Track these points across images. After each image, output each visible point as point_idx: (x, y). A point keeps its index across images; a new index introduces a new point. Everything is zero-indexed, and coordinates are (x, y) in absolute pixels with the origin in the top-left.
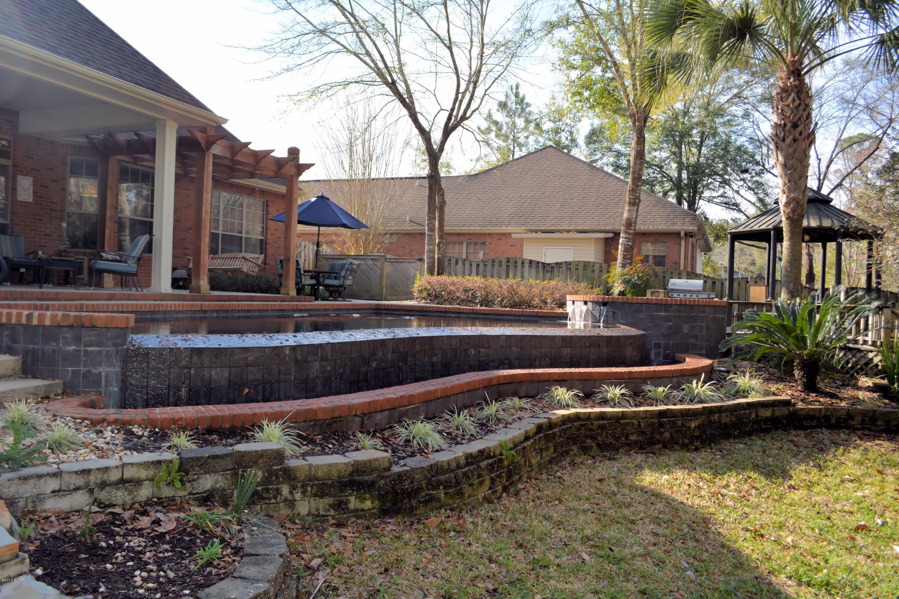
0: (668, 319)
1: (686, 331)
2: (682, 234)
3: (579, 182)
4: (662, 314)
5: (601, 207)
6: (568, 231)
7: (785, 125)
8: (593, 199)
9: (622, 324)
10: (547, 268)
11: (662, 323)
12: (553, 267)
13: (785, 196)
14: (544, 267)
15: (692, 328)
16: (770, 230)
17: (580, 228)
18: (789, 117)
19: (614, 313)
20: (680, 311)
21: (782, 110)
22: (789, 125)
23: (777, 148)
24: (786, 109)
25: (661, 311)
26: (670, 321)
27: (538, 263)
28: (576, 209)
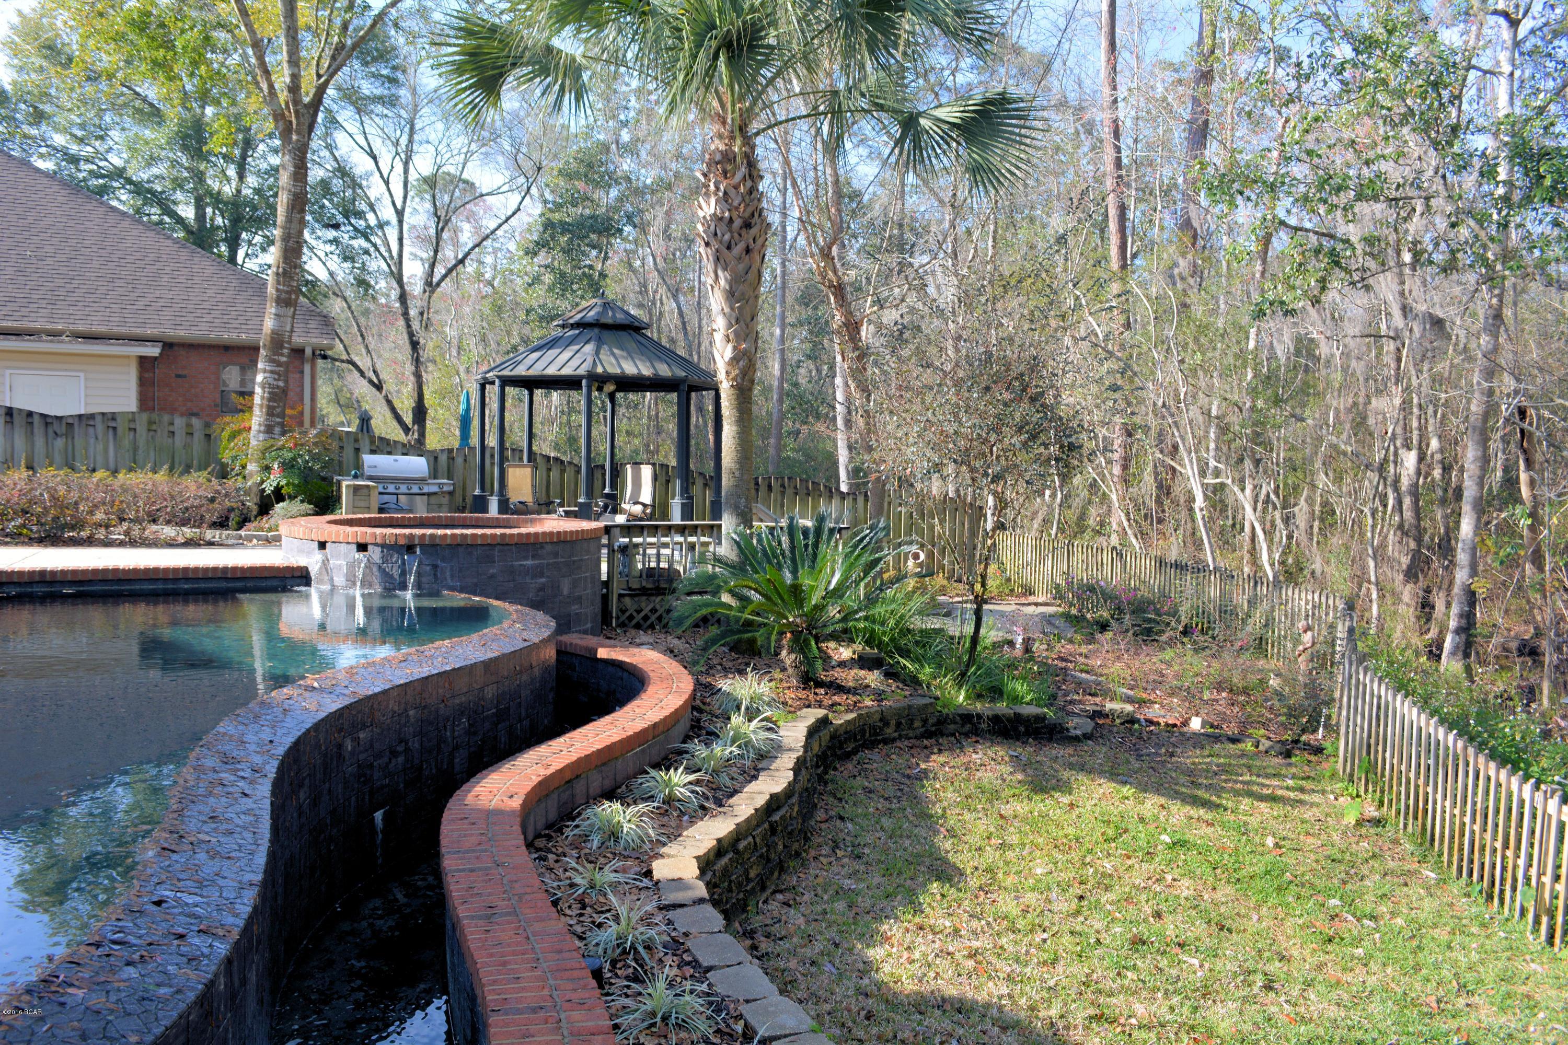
0: (538, 572)
1: (566, 591)
2: (308, 351)
3: (48, 221)
4: (529, 562)
5: (119, 283)
6: (55, 334)
7: (731, 220)
8: (95, 264)
9: (452, 589)
10: (56, 426)
11: (528, 580)
12: (70, 426)
13: (730, 347)
14: (47, 424)
15: (575, 584)
16: (582, 377)
17: (81, 327)
18: (737, 208)
19: (435, 567)
20: (556, 555)
21: (725, 193)
22: (738, 223)
23: (717, 259)
24: (732, 192)
25: (526, 558)
26: (542, 575)
27: (30, 414)
28: (60, 282)
